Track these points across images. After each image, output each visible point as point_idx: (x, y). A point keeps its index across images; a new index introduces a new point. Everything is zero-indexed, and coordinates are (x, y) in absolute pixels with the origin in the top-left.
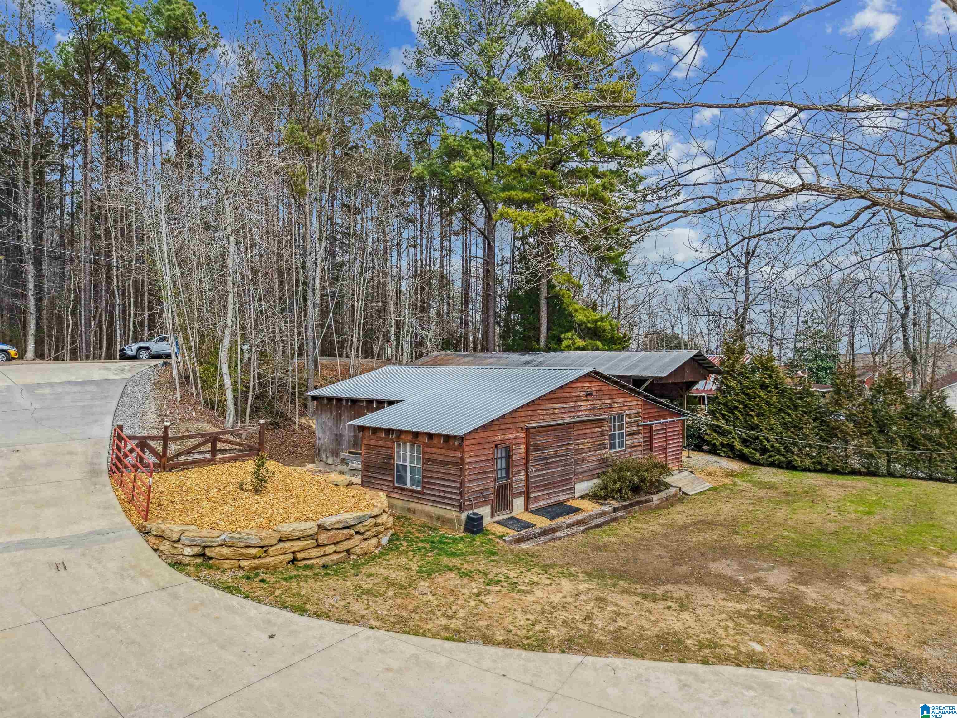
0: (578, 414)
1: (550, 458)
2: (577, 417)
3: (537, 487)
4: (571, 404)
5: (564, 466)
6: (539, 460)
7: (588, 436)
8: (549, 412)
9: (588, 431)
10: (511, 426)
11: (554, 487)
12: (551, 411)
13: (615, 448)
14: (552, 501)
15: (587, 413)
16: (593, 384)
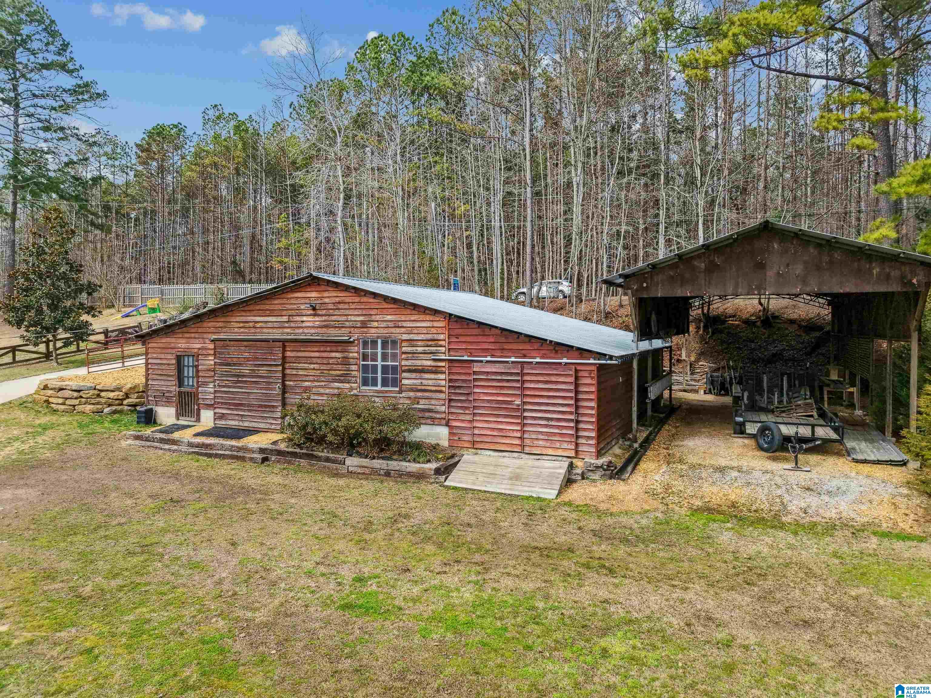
0: (297, 331)
1: (244, 376)
2: (295, 334)
3: (226, 404)
4: (285, 319)
5: (266, 389)
6: (227, 376)
7: (315, 360)
8: (247, 325)
9: (317, 354)
10: (197, 335)
11: (249, 411)
12: (251, 325)
13: (375, 384)
14: (246, 424)
15: (313, 331)
16: (326, 294)
